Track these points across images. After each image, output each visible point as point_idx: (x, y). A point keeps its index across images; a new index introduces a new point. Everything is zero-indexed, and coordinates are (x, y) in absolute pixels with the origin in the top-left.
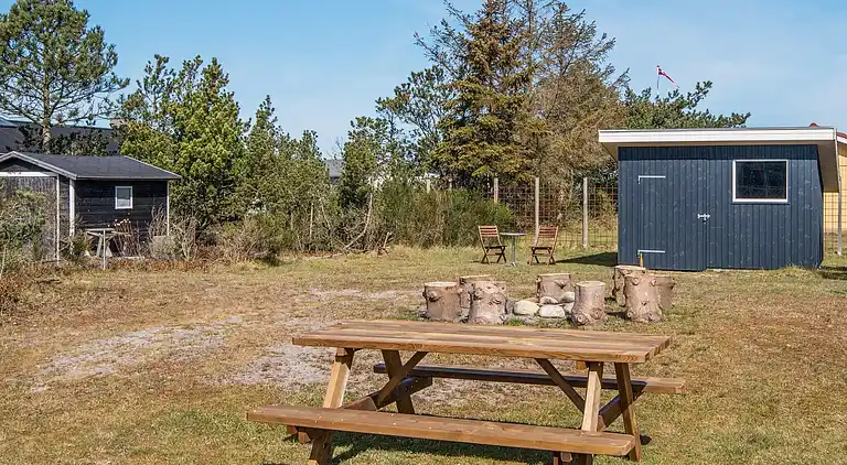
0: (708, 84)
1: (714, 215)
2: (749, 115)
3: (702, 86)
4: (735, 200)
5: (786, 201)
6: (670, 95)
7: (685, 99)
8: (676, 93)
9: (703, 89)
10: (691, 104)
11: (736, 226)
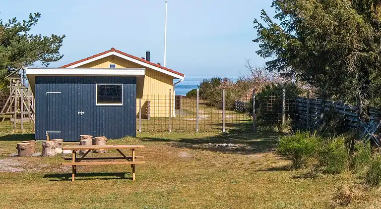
0: (38, 15)
1: (86, 112)
2: (64, 36)
3: (34, 16)
4: (97, 104)
5: (122, 104)
6: (10, 21)
7: (22, 25)
8: (14, 20)
9: (34, 18)
10: (26, 29)
11: (98, 118)
